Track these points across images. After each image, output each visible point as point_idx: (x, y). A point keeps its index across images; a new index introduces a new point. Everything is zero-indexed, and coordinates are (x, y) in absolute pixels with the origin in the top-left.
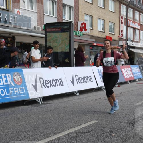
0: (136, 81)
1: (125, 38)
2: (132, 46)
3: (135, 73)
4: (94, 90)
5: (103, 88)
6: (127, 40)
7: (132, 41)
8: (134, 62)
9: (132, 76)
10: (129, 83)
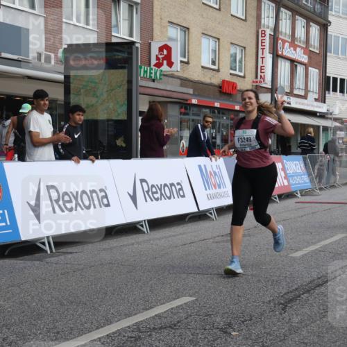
0: (295, 196)
1: (270, 87)
2: (288, 105)
3: (292, 176)
4: (187, 220)
5: (211, 213)
6: (274, 90)
7: (287, 94)
8: (290, 146)
9: (286, 183)
10: (278, 200)
